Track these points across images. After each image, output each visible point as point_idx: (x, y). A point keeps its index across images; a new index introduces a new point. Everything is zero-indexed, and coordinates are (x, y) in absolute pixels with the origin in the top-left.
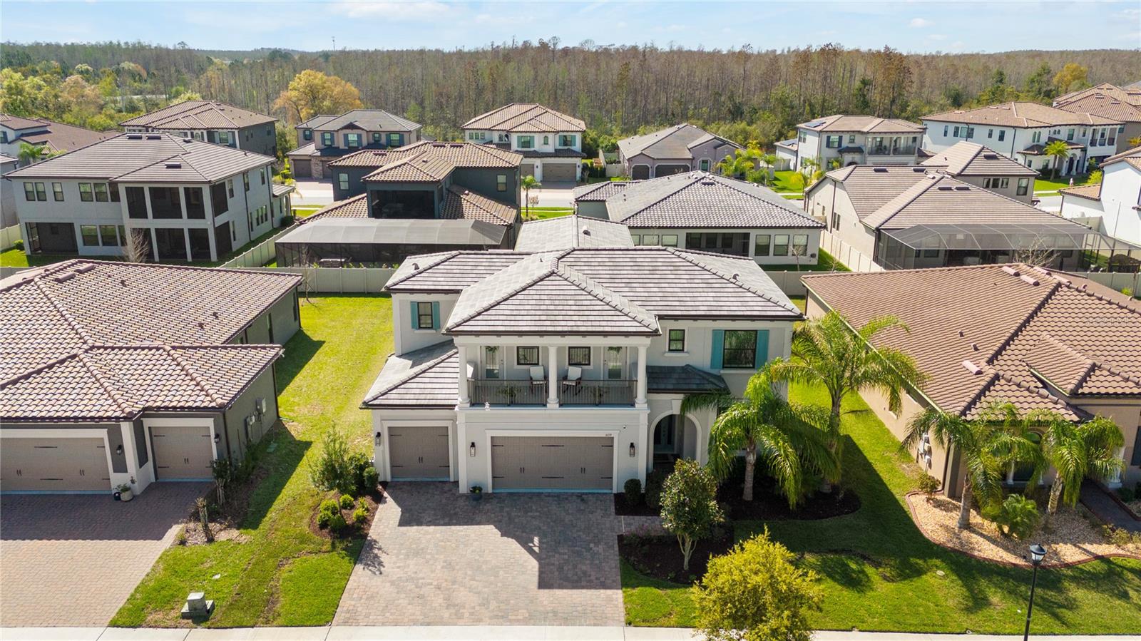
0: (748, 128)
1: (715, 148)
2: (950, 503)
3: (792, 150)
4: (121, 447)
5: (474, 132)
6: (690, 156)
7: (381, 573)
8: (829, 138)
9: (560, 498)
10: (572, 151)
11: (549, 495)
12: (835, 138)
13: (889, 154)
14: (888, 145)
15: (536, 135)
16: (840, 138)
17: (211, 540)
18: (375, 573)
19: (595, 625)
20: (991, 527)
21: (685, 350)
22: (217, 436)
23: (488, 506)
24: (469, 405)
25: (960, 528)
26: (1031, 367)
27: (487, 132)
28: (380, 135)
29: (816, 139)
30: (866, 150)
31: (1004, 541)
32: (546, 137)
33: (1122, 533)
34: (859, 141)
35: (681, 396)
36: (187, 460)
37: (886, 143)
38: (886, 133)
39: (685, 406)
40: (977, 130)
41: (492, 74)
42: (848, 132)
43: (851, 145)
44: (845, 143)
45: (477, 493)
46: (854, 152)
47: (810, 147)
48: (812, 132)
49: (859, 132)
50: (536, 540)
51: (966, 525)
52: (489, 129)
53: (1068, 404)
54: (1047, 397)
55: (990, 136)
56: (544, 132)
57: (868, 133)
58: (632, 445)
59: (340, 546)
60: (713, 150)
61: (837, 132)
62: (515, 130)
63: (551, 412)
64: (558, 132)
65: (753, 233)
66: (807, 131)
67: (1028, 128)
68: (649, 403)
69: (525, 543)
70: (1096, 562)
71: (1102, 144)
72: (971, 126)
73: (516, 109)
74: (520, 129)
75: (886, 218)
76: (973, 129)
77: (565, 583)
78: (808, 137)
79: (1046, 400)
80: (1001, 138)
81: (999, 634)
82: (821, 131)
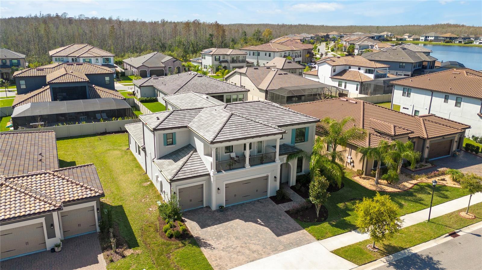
0: (171, 53)
1: (174, 62)
2: (367, 177)
3: (200, 62)
4: (52, 225)
5: (57, 57)
6: (164, 66)
7: (214, 248)
8: (215, 57)
9: (253, 203)
10: (110, 65)
11: (247, 203)
12: (217, 57)
13: (237, 63)
14: (236, 59)
15: (92, 59)
16: (220, 57)
17: (124, 257)
18: (211, 249)
19: (308, 243)
20: (385, 182)
21: (283, 138)
22: (98, 209)
23: (229, 213)
24: (217, 172)
25: (376, 184)
26: (375, 129)
27: (64, 58)
28: (6, 61)
29: (211, 58)
30: (229, 62)
31: (389, 185)
32: (97, 59)
33: (417, 176)
34: (226, 58)
35: (286, 156)
36: (79, 225)
37: (235, 59)
38: (235, 55)
39: (288, 159)
40: (261, 53)
41: (45, 30)
42: (222, 54)
43: (223, 60)
44: (221, 59)
45: (221, 209)
46: (225, 62)
47: (208, 61)
48: (209, 55)
49: (226, 54)
50: (259, 220)
51: (378, 183)
52: (67, 56)
53: (392, 139)
54: (386, 138)
55: (266, 55)
56: (96, 57)
57: (230, 55)
58: (275, 177)
59: (186, 243)
60: (173, 63)
61: (218, 55)
62: (81, 56)
63: (248, 169)
64: (103, 57)
65: (225, 95)
66: (205, 54)
67: (278, 52)
68: (280, 159)
69: (256, 222)
70: (416, 186)
71: (298, 57)
72: (259, 52)
73: (76, 47)
74: (84, 55)
75: (267, 86)
76: (259, 53)
77: (284, 232)
78: (206, 57)
79: (386, 139)
80: (270, 56)
81: (413, 213)
82: (212, 55)
